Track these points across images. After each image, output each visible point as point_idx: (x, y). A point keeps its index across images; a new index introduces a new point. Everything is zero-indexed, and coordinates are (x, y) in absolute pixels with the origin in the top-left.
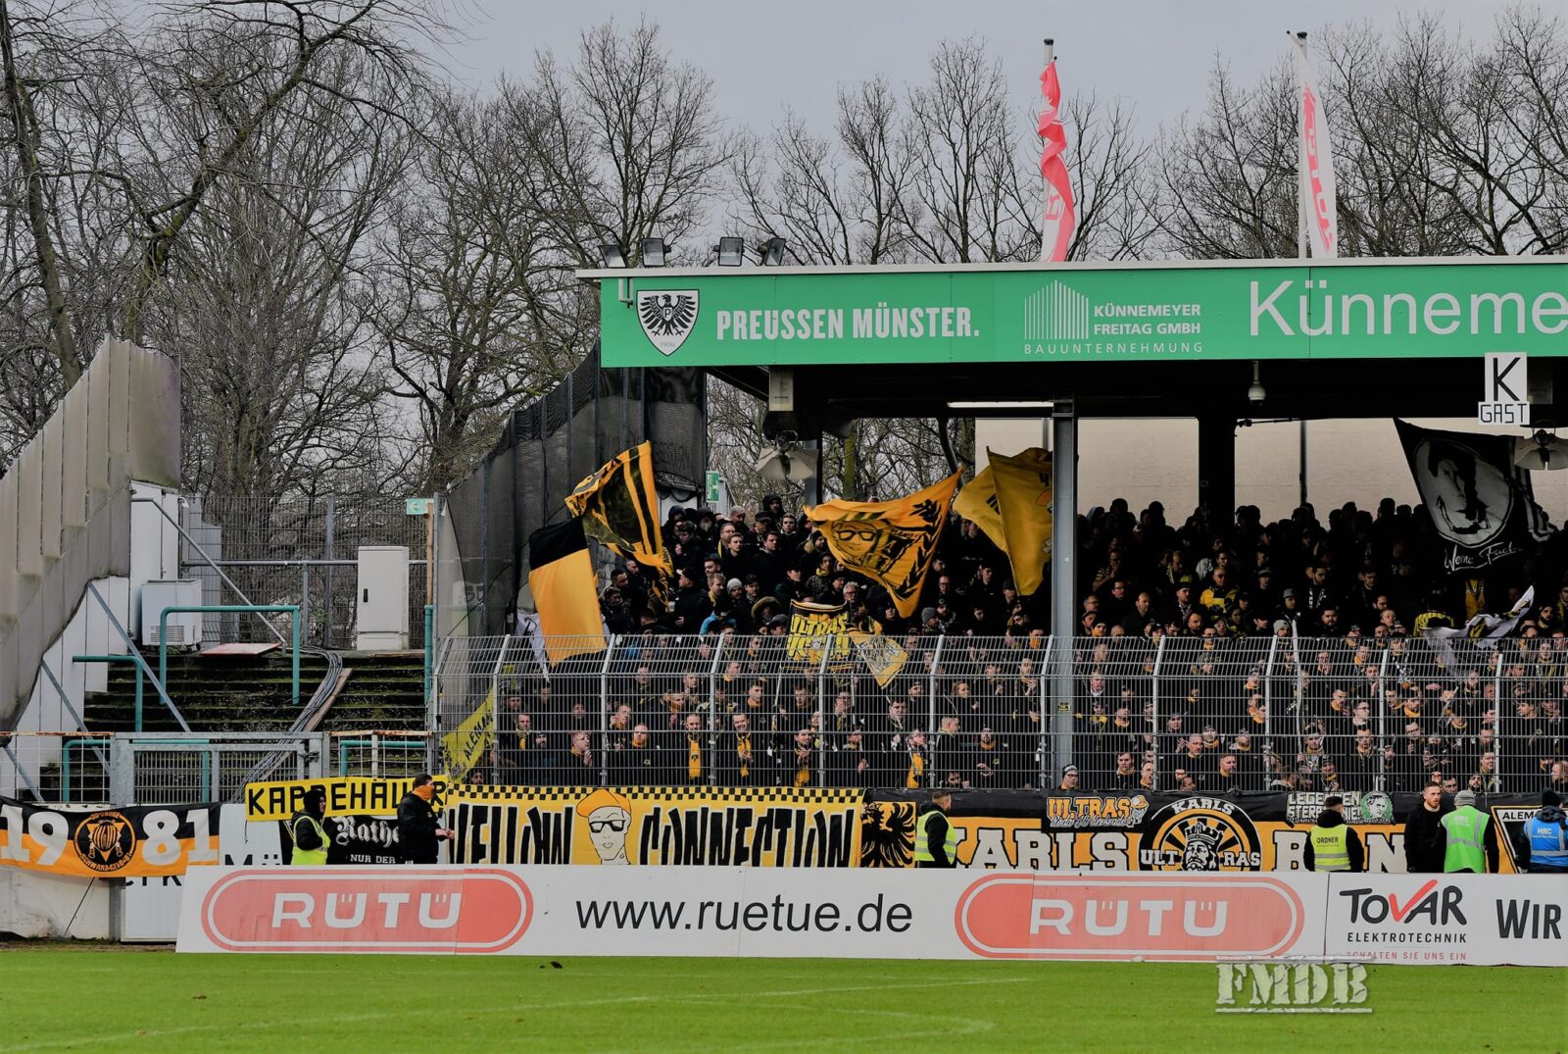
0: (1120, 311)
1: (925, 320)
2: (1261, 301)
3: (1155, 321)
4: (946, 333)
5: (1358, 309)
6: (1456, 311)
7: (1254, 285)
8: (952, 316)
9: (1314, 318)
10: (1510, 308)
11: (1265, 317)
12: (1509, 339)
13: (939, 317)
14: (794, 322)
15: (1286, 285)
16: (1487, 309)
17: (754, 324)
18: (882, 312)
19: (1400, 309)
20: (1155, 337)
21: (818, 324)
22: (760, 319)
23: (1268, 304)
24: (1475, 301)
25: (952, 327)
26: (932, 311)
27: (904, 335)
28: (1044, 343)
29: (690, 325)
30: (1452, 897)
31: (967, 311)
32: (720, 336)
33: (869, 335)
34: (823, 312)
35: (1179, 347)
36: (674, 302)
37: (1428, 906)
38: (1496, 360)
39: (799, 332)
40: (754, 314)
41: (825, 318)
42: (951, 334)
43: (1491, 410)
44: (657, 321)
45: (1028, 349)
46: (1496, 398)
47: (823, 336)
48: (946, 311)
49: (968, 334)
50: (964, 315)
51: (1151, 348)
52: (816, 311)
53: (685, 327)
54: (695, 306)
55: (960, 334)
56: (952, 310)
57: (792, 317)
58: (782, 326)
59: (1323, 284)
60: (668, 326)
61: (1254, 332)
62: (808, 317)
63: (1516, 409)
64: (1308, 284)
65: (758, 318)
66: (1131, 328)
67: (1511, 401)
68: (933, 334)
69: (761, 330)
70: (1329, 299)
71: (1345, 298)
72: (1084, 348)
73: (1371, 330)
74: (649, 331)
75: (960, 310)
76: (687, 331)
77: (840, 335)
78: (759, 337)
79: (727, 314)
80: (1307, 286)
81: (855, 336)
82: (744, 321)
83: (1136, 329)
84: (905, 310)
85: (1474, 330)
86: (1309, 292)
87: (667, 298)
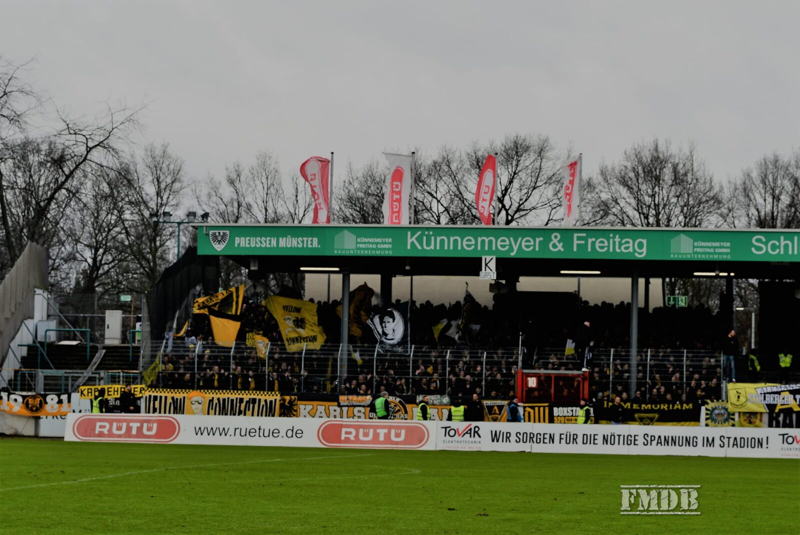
0: (366, 240)
1: (303, 242)
2: (411, 238)
3: (377, 243)
4: (310, 246)
5: (442, 241)
6: (473, 242)
7: (409, 233)
8: (312, 241)
9: (428, 244)
10: (490, 242)
11: (412, 243)
12: (490, 252)
13: (307, 241)
14: (261, 242)
15: (419, 233)
16: (483, 242)
17: (247, 242)
18: (289, 238)
20: (377, 249)
21: (268, 242)
22: (249, 240)
23: (414, 239)
24: (480, 239)
25: (312, 244)
26: (305, 239)
27: (296, 246)
28: (341, 250)
29: (226, 242)
30: (477, 429)
31: (317, 239)
32: (236, 245)
33: (284, 246)
34: (270, 238)
35: (385, 252)
36: (221, 234)
37: (469, 432)
38: (486, 258)
39: (262, 244)
40: (248, 238)
41: (270, 240)
43: (484, 274)
44: (216, 240)
45: (336, 251)
46: (485, 270)
47: (269, 246)
48: (310, 239)
49: (317, 246)
50: (315, 240)
51: (376, 252)
52: (267, 238)
53: (224, 242)
54: (228, 236)
55: (314, 246)
56: (312, 238)
57: (260, 240)
58: (256, 243)
59: (431, 233)
60: (219, 242)
61: (409, 247)
62: (265, 239)
63: (492, 274)
64: (426, 233)
66: (369, 246)
67: (490, 271)
68: (305, 246)
69: (249, 244)
70: (433, 238)
71: (438, 237)
72: (354, 251)
73: (446, 248)
74: (213, 244)
75: (314, 239)
76: (225, 244)
77: (275, 246)
78: (249, 246)
79: (238, 238)
81: (280, 246)
82: (244, 240)
83: (371, 246)
84: (296, 238)
85: (479, 249)
86: (427, 235)
87: (219, 233)
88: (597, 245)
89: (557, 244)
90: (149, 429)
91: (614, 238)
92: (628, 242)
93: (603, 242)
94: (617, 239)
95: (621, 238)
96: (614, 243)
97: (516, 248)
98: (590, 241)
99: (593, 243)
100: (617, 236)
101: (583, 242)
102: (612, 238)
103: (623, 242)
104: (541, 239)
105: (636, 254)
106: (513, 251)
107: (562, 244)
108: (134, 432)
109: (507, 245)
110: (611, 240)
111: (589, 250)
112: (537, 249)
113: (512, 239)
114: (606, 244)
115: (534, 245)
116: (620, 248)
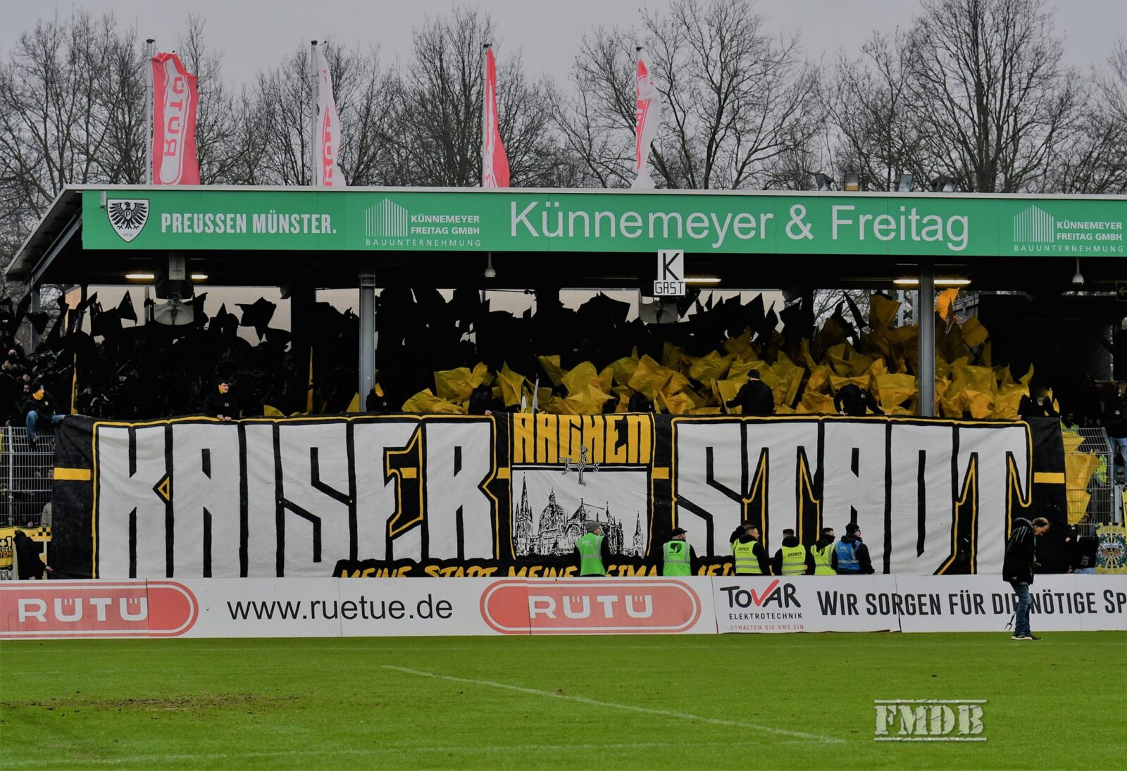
0: (428, 219)
1: (301, 222)
2: (518, 215)
3: (450, 225)
4: (314, 231)
5: (579, 221)
6: (640, 223)
7: (514, 204)
8: (319, 220)
9: (552, 226)
10: (673, 222)
11: (521, 225)
12: (672, 242)
13: (310, 220)
14: (214, 222)
15: (534, 204)
16: (659, 222)
17: (187, 223)
18: (272, 217)
19: (605, 222)
20: (451, 236)
21: (229, 223)
22: (191, 219)
23: (523, 216)
24: (652, 217)
25: (318, 227)
26: (306, 217)
27: (287, 231)
28: (379, 239)
29: (143, 222)
30: (790, 590)
31: (328, 217)
32: (164, 230)
33: (264, 231)
34: (233, 216)
35: (466, 242)
36: (132, 207)
37: (776, 596)
38: (664, 255)
39: (217, 228)
40: (187, 216)
41: (233, 220)
42: (318, 231)
43: (662, 286)
44: (121, 219)
45: (368, 242)
46: (665, 278)
47: (233, 231)
48: (314, 216)
49: (329, 232)
50: (326, 218)
51: (448, 243)
52: (228, 215)
53: (140, 223)
54: (147, 210)
55: (324, 232)
56: (318, 216)
57: (212, 218)
58: (205, 224)
59: (557, 204)
60: (129, 223)
61: (514, 233)
62: (223, 218)
63: (677, 285)
64: (548, 204)
65: (189, 219)
66: (435, 230)
67: (674, 280)
68: (306, 231)
69: (191, 226)
70: (560, 214)
71: (571, 213)
72: (405, 242)
73: (587, 234)
74: (115, 226)
75: (324, 216)
76: (141, 226)
77: (244, 231)
78: (190, 231)
79: (168, 216)
80: (547, 206)
81: (254, 231)
82: (180, 220)
83: (438, 230)
84: (287, 216)
85: (651, 235)
86: (548, 210)
87: (128, 204)
88: (877, 227)
89: (801, 225)
90: (133, 609)
91: (908, 213)
92: (934, 222)
93: (887, 222)
94: (914, 217)
95: (922, 214)
96: (908, 222)
97: (722, 235)
98: (862, 219)
99: (869, 225)
100: (914, 211)
101: (850, 222)
102: (903, 213)
103: (925, 221)
104: (771, 216)
105: (950, 245)
106: (716, 242)
107: (809, 225)
108: (101, 616)
109: (706, 228)
110: (903, 218)
111: (862, 237)
112: (763, 236)
113: (713, 215)
114: (893, 226)
115: (757, 229)
116: (919, 233)
